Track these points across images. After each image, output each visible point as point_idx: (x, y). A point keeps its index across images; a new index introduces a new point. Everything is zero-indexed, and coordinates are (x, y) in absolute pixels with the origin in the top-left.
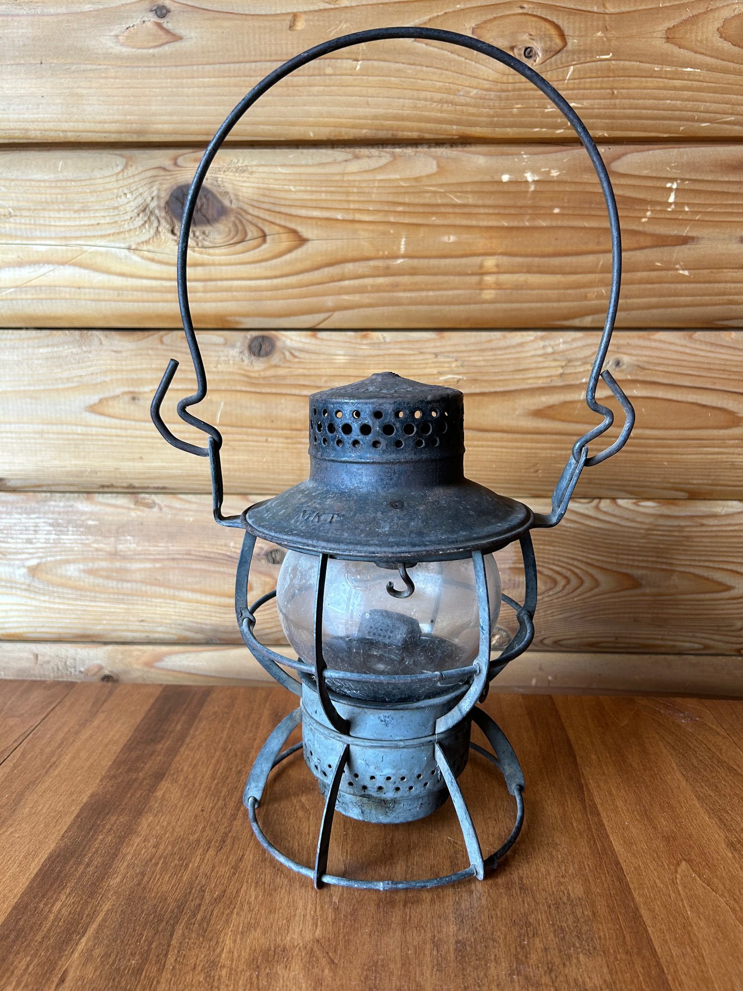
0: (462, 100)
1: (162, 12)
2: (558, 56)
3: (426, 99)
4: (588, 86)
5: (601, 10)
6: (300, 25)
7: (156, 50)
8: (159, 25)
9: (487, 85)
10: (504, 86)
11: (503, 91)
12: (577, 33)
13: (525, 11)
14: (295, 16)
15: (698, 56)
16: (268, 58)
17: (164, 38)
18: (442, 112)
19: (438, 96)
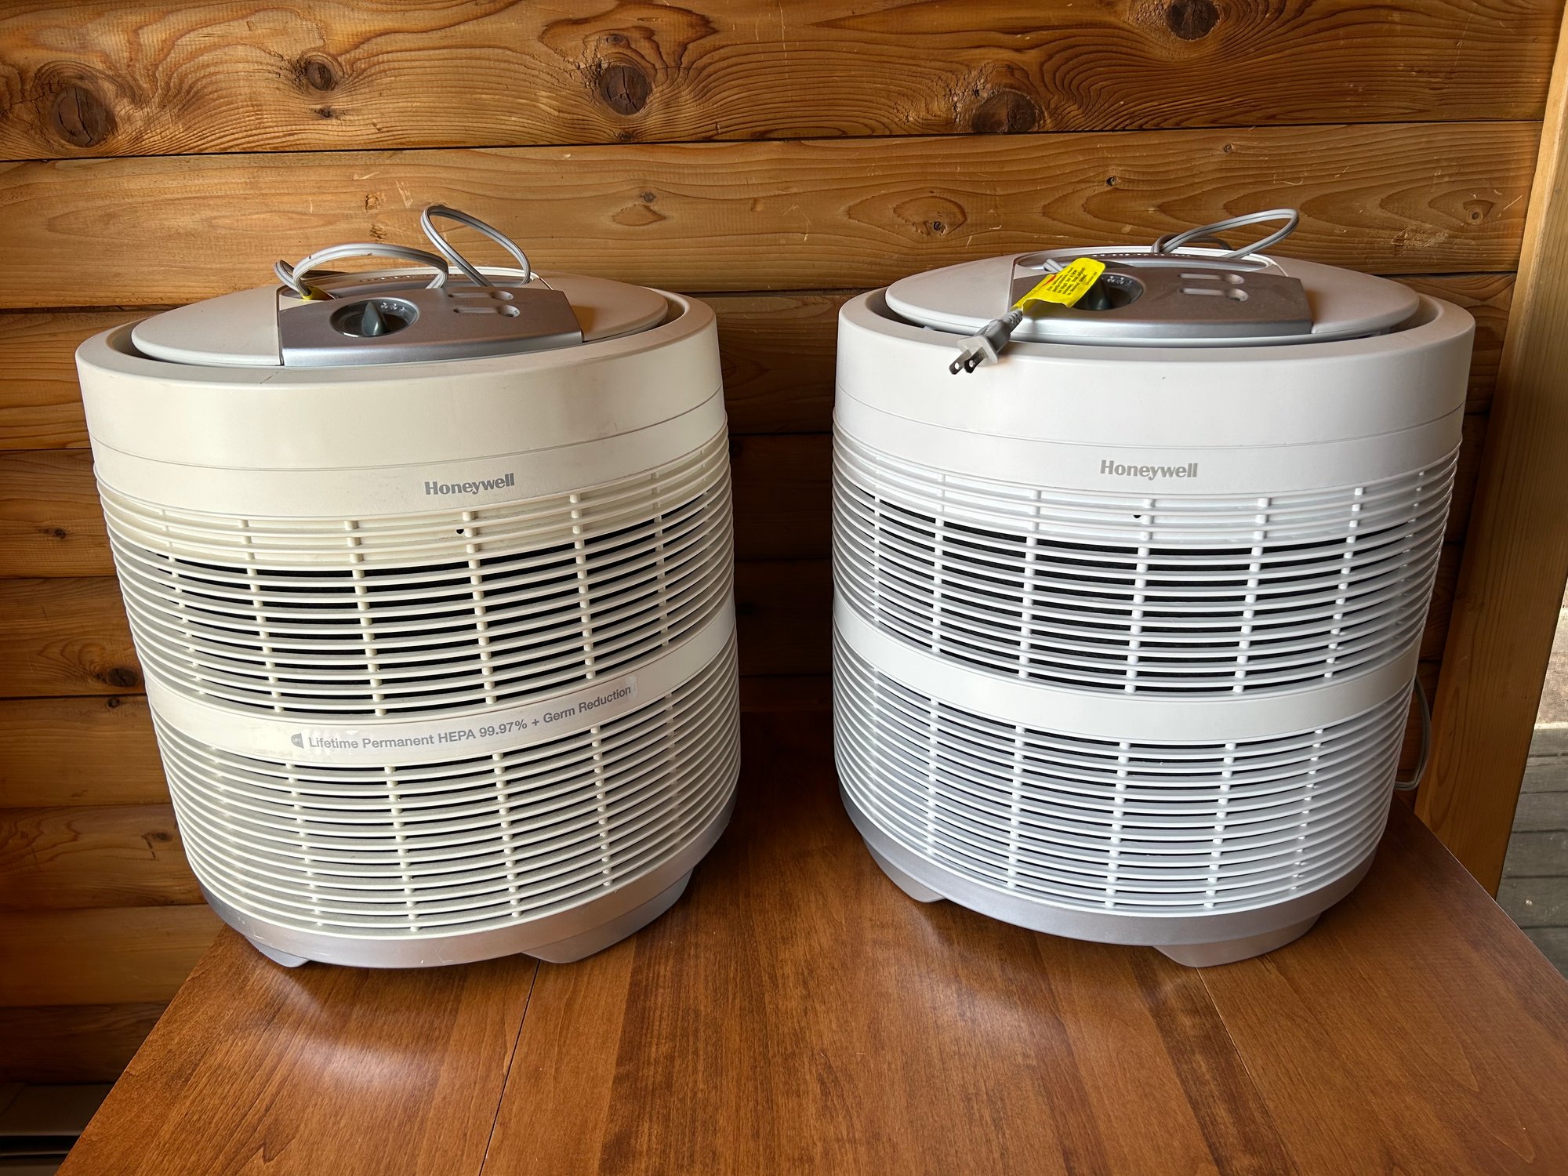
0: (888, 262)
1: (649, 197)
2: (961, 228)
3: (859, 262)
4: (983, 250)
5: (993, 193)
6: (759, 208)
7: (645, 227)
8: (648, 208)
9: (906, 251)
10: (920, 252)
11: (919, 255)
12: (975, 211)
13: (934, 195)
14: (756, 200)
15: (1068, 226)
16: (735, 233)
17: (651, 217)
18: (871, 271)
19: (869, 259)
